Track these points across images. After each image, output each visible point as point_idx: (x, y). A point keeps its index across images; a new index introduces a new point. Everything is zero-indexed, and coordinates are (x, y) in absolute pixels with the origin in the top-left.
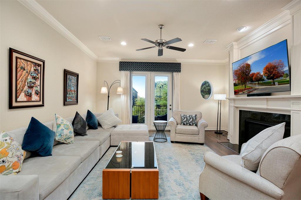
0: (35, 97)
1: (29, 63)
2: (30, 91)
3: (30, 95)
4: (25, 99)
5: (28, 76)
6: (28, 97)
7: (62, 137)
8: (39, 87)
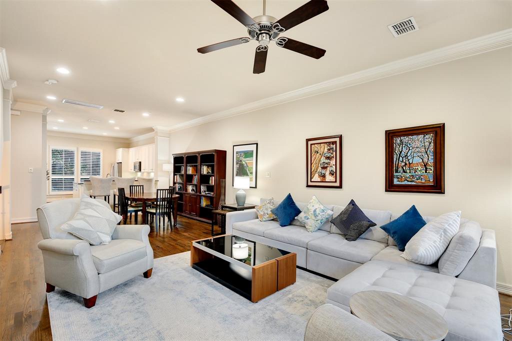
0: (329, 178)
1: (322, 145)
2: (323, 172)
3: (324, 176)
4: (319, 180)
5: (321, 158)
6: (321, 178)
8: (334, 167)
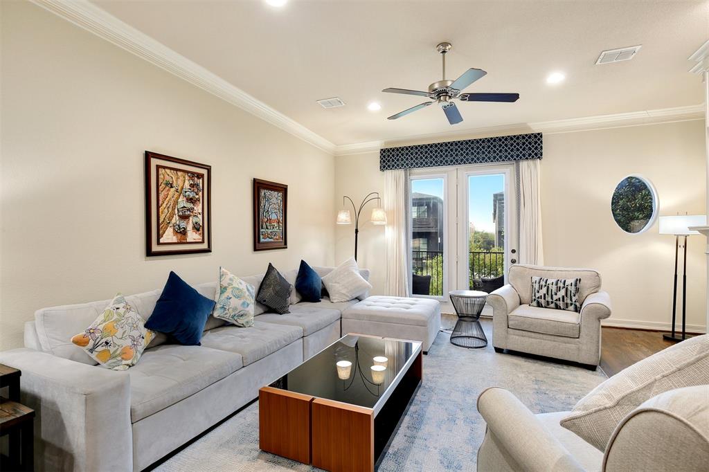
0: (192, 236)
1: (180, 173)
2: (183, 224)
3: (183, 232)
4: (175, 240)
5: (178, 198)
6: (179, 235)
7: (227, 311)
8: (200, 217)
